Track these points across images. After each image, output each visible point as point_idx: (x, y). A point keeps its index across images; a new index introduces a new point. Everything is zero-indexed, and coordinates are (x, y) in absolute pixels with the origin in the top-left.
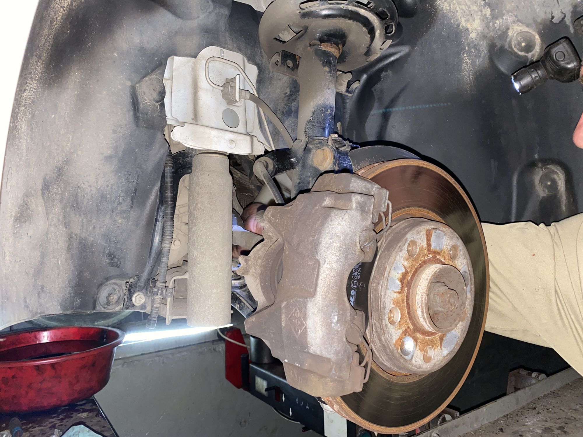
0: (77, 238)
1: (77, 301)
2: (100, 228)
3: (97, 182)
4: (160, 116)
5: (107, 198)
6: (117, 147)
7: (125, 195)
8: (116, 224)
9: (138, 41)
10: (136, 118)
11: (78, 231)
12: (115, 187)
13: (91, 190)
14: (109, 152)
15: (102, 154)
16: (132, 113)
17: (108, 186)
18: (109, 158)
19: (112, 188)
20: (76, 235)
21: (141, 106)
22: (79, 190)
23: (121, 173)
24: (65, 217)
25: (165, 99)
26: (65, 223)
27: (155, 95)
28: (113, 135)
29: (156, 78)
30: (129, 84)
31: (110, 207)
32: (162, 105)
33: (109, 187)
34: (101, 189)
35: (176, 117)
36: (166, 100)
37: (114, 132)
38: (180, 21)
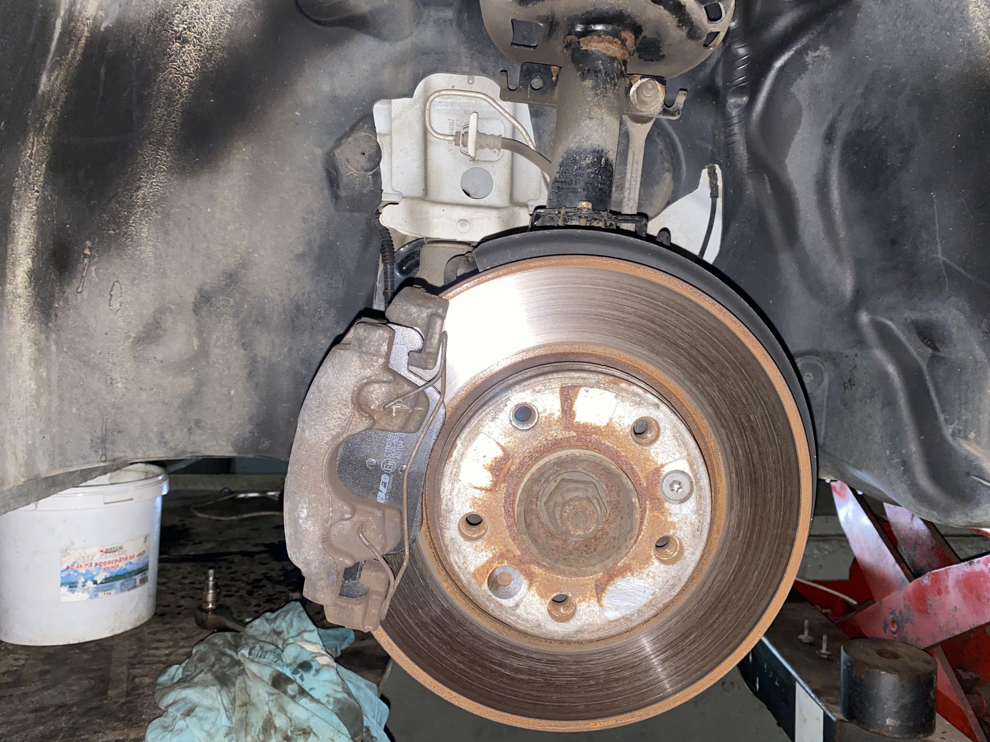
0: (265, 362)
1: (264, 443)
2: (298, 350)
3: (289, 290)
4: (372, 191)
5: (303, 310)
6: (310, 240)
7: (327, 305)
8: (319, 345)
9: (328, 89)
10: (336, 197)
11: (266, 354)
12: (313, 295)
13: (283, 300)
14: (300, 249)
15: (292, 252)
16: (326, 192)
17: (303, 294)
18: (301, 257)
19: (309, 297)
20: (264, 358)
21: (344, 181)
22: (266, 301)
23: (319, 276)
24: (243, 336)
25: (381, 164)
26: (243, 344)
27: (363, 162)
28: (304, 225)
29: (365, 136)
30: (319, 152)
31: (309, 322)
32: (377, 176)
33: (306, 296)
34: (296, 298)
35: (399, 190)
36: (384, 166)
37: (305, 220)
38: (387, 45)
